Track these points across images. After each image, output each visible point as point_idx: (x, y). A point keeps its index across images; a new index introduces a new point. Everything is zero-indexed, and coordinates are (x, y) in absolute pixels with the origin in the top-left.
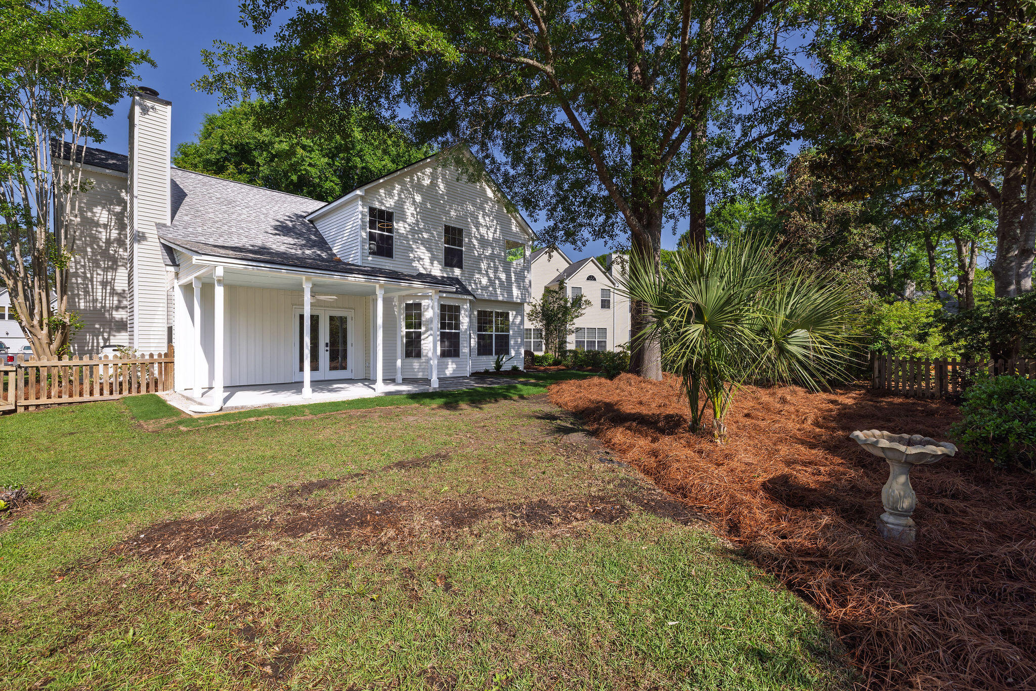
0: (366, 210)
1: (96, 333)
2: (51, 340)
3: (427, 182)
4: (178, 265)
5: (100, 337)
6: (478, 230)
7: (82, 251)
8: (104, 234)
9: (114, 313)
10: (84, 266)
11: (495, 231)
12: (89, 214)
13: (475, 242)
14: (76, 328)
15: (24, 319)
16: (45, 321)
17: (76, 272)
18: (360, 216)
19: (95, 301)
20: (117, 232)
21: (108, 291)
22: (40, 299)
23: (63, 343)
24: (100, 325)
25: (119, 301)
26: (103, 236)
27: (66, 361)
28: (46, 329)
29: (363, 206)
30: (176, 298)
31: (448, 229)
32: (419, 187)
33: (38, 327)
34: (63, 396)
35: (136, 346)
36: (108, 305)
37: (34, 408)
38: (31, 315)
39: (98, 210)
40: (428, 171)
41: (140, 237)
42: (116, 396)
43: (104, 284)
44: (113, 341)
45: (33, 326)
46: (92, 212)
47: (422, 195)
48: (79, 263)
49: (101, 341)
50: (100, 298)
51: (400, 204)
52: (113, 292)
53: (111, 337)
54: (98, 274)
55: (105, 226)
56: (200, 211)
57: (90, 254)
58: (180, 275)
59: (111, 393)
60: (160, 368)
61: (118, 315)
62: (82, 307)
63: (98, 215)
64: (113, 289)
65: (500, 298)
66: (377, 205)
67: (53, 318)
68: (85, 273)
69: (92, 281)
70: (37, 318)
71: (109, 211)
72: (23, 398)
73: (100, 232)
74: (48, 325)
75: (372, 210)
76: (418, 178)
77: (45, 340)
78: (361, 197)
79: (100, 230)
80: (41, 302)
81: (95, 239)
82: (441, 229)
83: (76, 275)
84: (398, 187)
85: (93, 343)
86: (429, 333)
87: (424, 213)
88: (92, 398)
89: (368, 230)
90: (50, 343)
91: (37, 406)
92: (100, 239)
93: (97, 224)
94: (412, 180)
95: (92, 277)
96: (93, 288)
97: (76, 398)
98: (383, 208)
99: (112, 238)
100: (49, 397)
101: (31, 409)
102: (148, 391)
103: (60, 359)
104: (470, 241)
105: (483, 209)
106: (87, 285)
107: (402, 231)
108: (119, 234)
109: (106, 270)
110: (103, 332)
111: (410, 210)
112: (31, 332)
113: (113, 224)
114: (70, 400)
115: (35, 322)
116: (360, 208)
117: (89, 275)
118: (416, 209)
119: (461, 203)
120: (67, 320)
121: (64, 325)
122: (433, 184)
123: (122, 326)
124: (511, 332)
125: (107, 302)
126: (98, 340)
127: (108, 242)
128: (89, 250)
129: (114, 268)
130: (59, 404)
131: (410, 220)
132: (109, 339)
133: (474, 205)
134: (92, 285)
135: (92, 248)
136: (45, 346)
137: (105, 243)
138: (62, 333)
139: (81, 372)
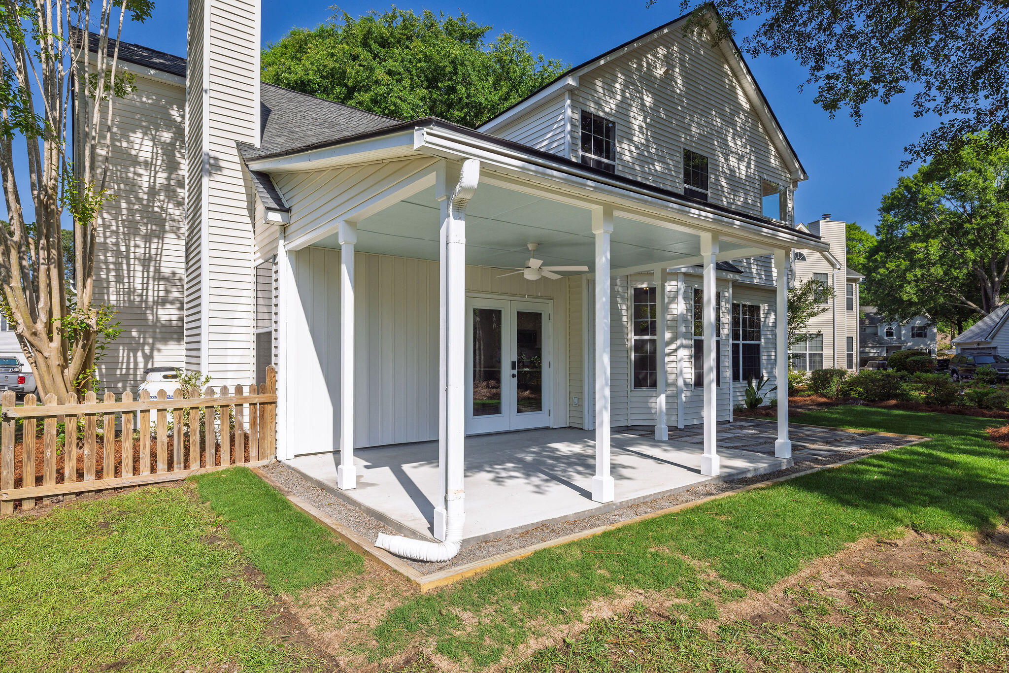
0: (577, 116)
1: (134, 347)
2: (66, 360)
3: (660, 72)
4: (288, 211)
5: (140, 353)
6: (727, 160)
7: (113, 207)
8: (146, 178)
9: (160, 311)
10: (116, 233)
11: (749, 163)
12: (125, 144)
13: (724, 182)
14: (108, 336)
15: (20, 321)
16: (57, 324)
17: (105, 243)
18: (569, 127)
19: (131, 291)
20: (165, 175)
21: (151, 274)
22: (49, 285)
23: (85, 365)
24: (139, 332)
25: (167, 292)
26: (145, 182)
27: (91, 404)
28: (57, 338)
29: (573, 107)
30: (282, 276)
31: (688, 156)
32: (648, 79)
33: (44, 336)
34: (86, 476)
35: (205, 371)
36: (150, 299)
37: (31, 504)
38: (33, 315)
39: (137, 137)
40: (661, 51)
41: (213, 166)
42: (179, 473)
43: (146, 262)
44: (159, 360)
45: (35, 334)
46: (129, 142)
47: (654, 94)
48: (109, 226)
49: (140, 359)
50: (139, 286)
51: (624, 107)
52: (159, 277)
53: (155, 353)
54: (136, 246)
55: (147, 164)
56: (296, 132)
57: (125, 212)
58: (290, 230)
59: (170, 467)
60: (253, 414)
61: (168, 314)
62: (113, 303)
63: (137, 147)
64: (157, 271)
65: (756, 281)
66: (592, 108)
67: (68, 319)
68: (117, 244)
69: (128, 258)
70: (43, 317)
71: (153, 139)
72: (12, 482)
73: (140, 175)
74: (61, 331)
75: (586, 117)
76: (648, 63)
77: (55, 360)
78: (571, 91)
79: (141, 171)
80: (50, 293)
81: (133, 187)
82: (679, 158)
83: (105, 247)
84: (621, 77)
85: (128, 362)
86: (679, 342)
87: (655, 126)
88: (137, 480)
89: (581, 153)
90: (64, 367)
91: (38, 499)
92: (140, 187)
93: (135, 161)
94: (640, 66)
95: (128, 251)
96: (129, 270)
97: (109, 481)
98: (601, 114)
99: (158, 186)
100: (60, 478)
101: (26, 506)
102: (233, 462)
103: (80, 399)
104: (717, 180)
105: (733, 124)
106: (121, 264)
107: (627, 158)
108: (169, 179)
109: (148, 238)
110: (144, 344)
111: (637, 121)
112: (32, 345)
113: (159, 163)
114: (99, 485)
115: (40, 326)
116: (569, 112)
117: (123, 249)
118: (645, 118)
119: (705, 114)
120: (93, 322)
121: (88, 333)
122: (668, 76)
123: (173, 333)
124: (763, 341)
125: (150, 293)
126: (135, 357)
127: (153, 192)
128: (124, 205)
129: (160, 235)
130: (79, 494)
131: (638, 138)
132: (151, 356)
133: (722, 115)
134: (128, 264)
135: (129, 202)
136: (56, 371)
137: (148, 194)
138: (84, 346)
139: (118, 424)
